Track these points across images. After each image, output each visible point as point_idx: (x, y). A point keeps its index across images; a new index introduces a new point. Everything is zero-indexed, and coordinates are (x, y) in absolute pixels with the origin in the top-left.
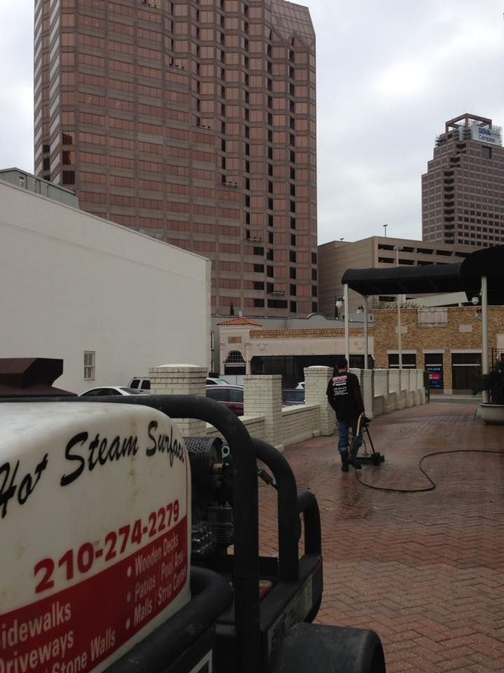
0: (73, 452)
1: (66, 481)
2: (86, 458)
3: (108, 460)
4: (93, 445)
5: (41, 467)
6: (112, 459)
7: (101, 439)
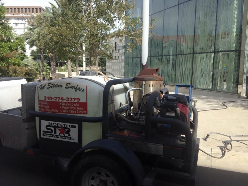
0: (49, 85)
1: (48, 88)
2: (51, 86)
3: (55, 87)
4: (52, 85)
5: (45, 86)
6: (56, 87)
7: (54, 84)
